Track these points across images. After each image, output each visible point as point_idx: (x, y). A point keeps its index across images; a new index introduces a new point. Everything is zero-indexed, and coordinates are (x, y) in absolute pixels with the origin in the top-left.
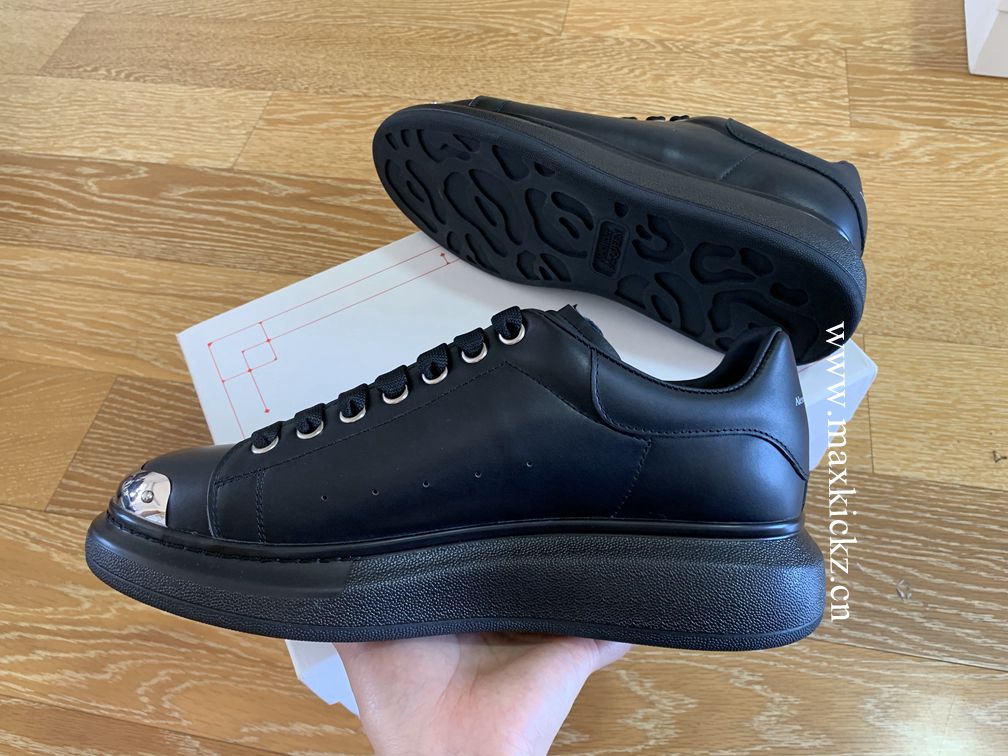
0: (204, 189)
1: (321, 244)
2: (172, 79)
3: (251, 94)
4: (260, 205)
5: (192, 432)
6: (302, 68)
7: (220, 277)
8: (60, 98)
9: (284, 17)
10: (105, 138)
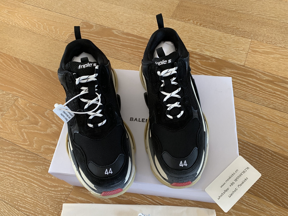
0: (236, 71)
1: (282, 100)
2: (215, 29)
3: (244, 39)
4: (257, 81)
5: (254, 160)
6: (260, 33)
7: (250, 105)
8: (180, 28)
9: (248, 13)
10: (198, 46)
